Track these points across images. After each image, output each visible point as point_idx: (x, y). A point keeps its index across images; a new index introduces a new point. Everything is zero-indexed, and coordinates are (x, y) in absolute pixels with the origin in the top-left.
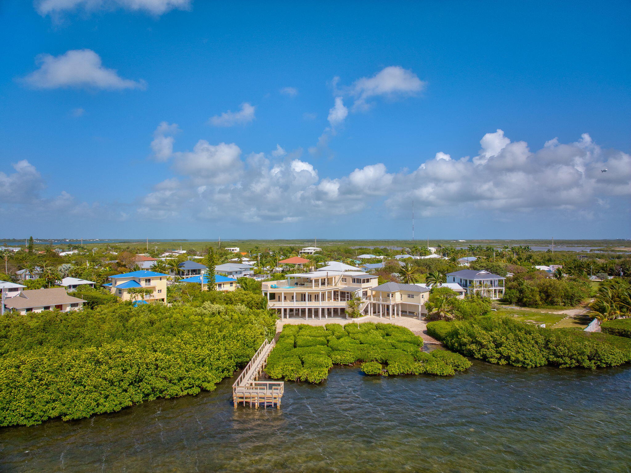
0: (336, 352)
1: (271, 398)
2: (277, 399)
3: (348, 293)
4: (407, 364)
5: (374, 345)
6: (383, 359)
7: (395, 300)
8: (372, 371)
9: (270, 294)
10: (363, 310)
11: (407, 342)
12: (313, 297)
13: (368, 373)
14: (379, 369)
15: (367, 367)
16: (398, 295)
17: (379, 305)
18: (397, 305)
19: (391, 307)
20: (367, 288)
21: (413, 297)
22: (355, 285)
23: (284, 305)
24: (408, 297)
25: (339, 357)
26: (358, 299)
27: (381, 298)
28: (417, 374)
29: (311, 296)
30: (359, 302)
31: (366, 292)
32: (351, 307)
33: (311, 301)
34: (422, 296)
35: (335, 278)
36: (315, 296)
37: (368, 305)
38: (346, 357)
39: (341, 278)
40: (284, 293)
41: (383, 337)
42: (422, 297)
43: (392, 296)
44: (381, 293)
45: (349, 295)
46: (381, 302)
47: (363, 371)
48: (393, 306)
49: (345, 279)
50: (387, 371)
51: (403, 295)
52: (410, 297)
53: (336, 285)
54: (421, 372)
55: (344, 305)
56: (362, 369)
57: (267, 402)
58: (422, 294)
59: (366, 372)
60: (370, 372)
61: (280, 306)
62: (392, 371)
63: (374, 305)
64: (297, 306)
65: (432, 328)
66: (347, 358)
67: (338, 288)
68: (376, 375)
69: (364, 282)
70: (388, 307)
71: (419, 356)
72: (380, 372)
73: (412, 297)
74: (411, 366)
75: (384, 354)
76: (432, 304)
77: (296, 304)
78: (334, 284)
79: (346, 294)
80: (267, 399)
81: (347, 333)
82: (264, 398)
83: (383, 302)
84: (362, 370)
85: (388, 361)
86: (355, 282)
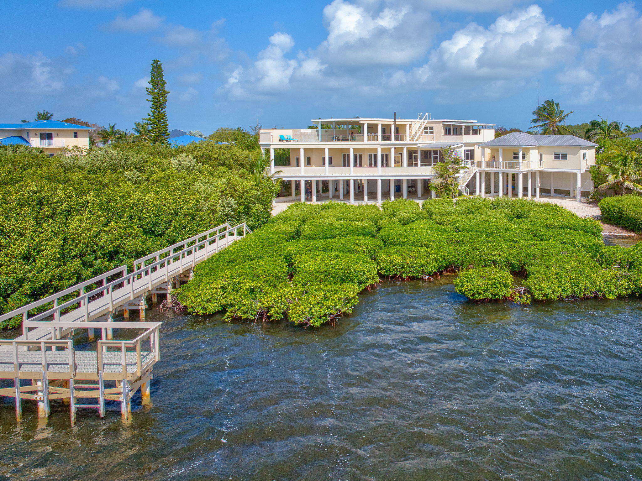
0: (393, 249)
1: (94, 382)
2: (121, 388)
3: (436, 152)
4: (581, 272)
5: (488, 235)
6: (514, 262)
7: (528, 164)
8: (486, 290)
9: (275, 150)
10: (465, 184)
11: (568, 227)
12: (365, 159)
13: (473, 295)
14: (505, 285)
15: (471, 280)
16: (534, 155)
17: (497, 174)
18: (534, 174)
19: (521, 177)
20: (473, 144)
21: (565, 158)
22: (451, 139)
23: (305, 173)
24: (556, 158)
25: (398, 260)
26: (456, 161)
27: (501, 160)
28: (611, 297)
29: (360, 156)
30: (457, 166)
31: (472, 151)
32: (441, 176)
33: (361, 165)
34: (584, 154)
35: (410, 125)
36: (370, 156)
37: (475, 176)
38: (416, 258)
39: (423, 127)
40: (305, 149)
41: (510, 220)
42: (584, 158)
43: (524, 158)
44: (501, 151)
45: (438, 156)
46: (501, 169)
47: (460, 291)
48: (525, 176)
49: (432, 128)
50: (528, 291)
51: (544, 156)
52: (558, 158)
53: (412, 139)
54: (623, 293)
55: (428, 174)
56: (457, 285)
57: (79, 401)
58: (582, 151)
59: (469, 294)
60: (480, 294)
61: (297, 175)
62: (541, 290)
63: (488, 174)
64: (331, 175)
65: (613, 207)
66: (418, 260)
67: (417, 144)
68: (497, 301)
69: (467, 133)
70: (514, 177)
71: (608, 253)
72: (509, 292)
73: (563, 158)
74: (594, 276)
75: (515, 251)
76: (604, 168)
77: (329, 172)
78: (408, 138)
79: (432, 156)
80: (76, 389)
81: (427, 215)
82: (64, 384)
83: (504, 169)
84: (457, 289)
85: (526, 267)
86: (450, 133)
